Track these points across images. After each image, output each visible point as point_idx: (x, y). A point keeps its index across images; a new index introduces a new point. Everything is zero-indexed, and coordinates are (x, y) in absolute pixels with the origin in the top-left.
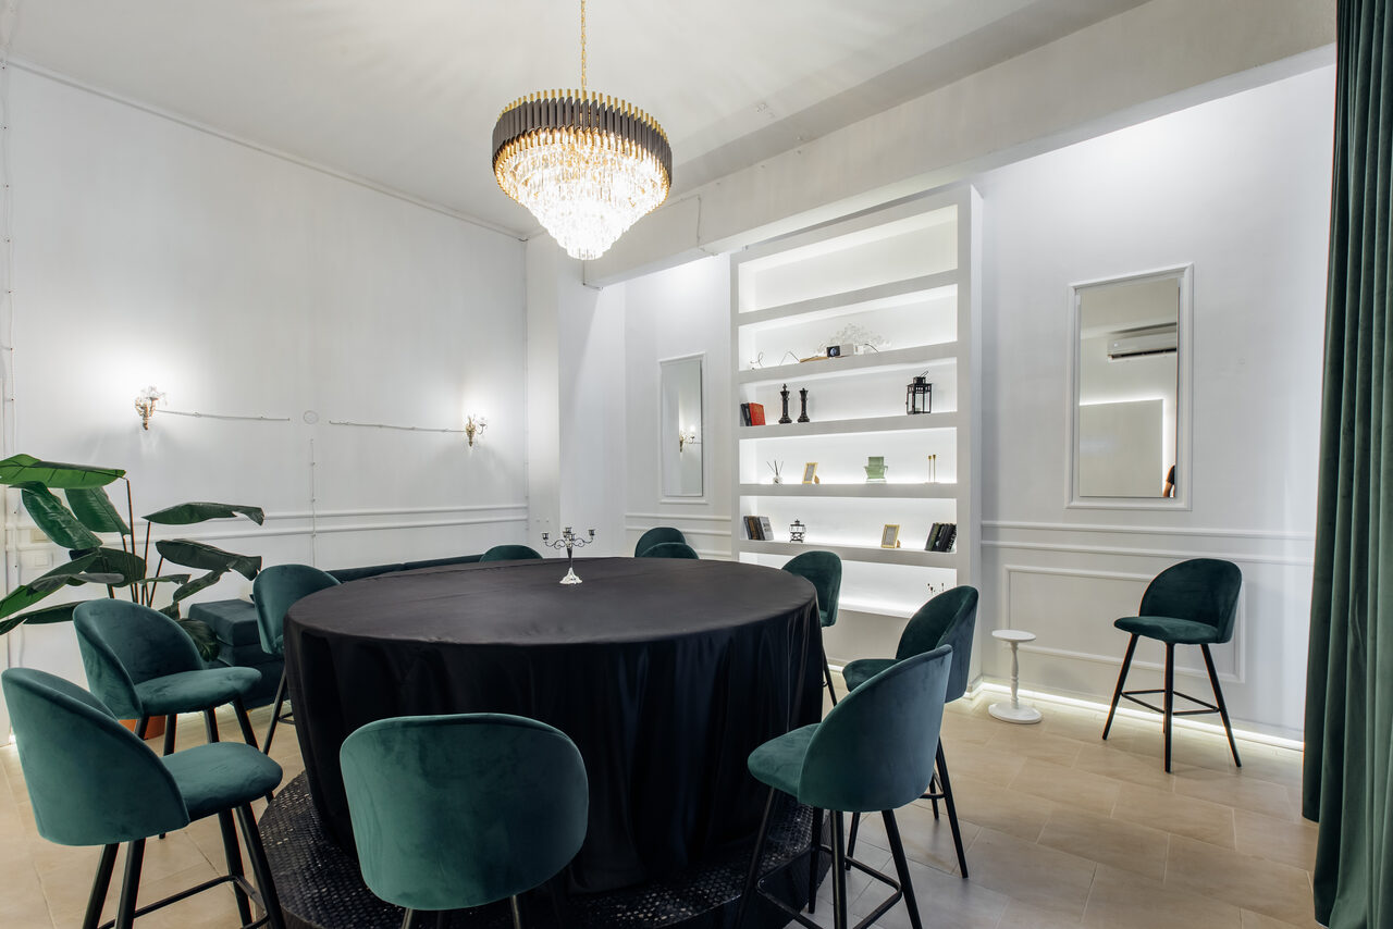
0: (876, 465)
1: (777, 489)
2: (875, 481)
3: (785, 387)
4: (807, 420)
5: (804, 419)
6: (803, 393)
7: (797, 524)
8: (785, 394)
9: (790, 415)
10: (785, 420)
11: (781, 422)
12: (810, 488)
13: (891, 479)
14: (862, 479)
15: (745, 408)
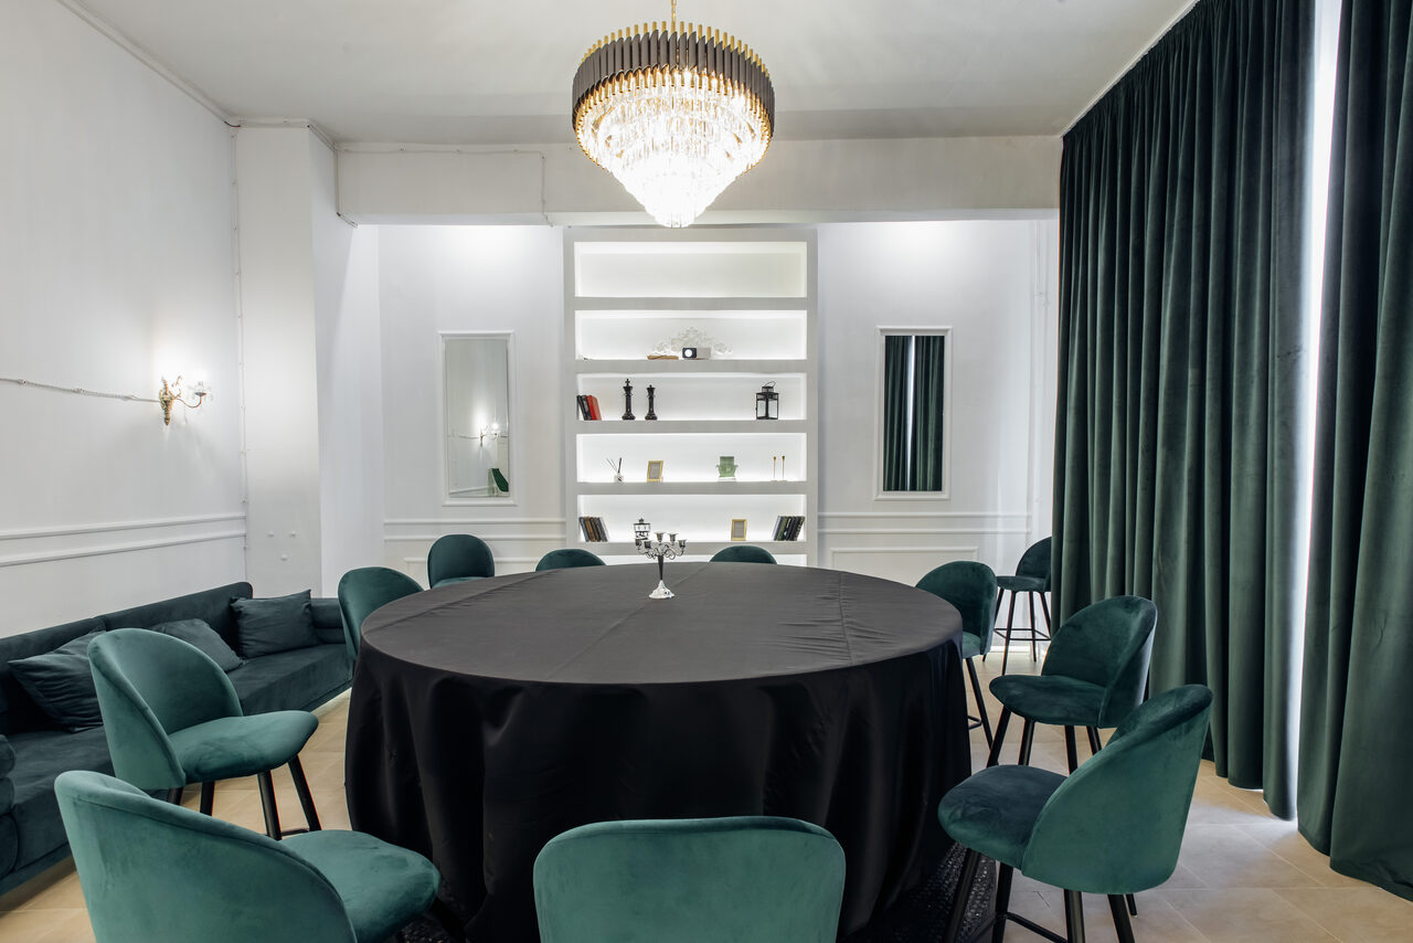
0: (727, 464)
1: (619, 487)
2: (727, 479)
3: (628, 382)
4: (655, 418)
5: (651, 416)
6: (651, 390)
7: (642, 522)
8: (628, 389)
9: (633, 413)
10: (628, 416)
11: (625, 418)
12: (654, 486)
13: (742, 476)
14: (714, 477)
15: (581, 400)
